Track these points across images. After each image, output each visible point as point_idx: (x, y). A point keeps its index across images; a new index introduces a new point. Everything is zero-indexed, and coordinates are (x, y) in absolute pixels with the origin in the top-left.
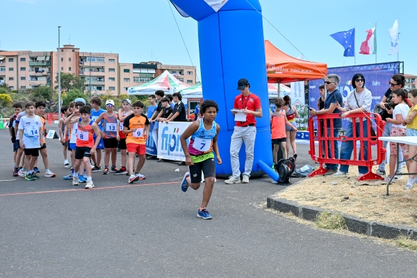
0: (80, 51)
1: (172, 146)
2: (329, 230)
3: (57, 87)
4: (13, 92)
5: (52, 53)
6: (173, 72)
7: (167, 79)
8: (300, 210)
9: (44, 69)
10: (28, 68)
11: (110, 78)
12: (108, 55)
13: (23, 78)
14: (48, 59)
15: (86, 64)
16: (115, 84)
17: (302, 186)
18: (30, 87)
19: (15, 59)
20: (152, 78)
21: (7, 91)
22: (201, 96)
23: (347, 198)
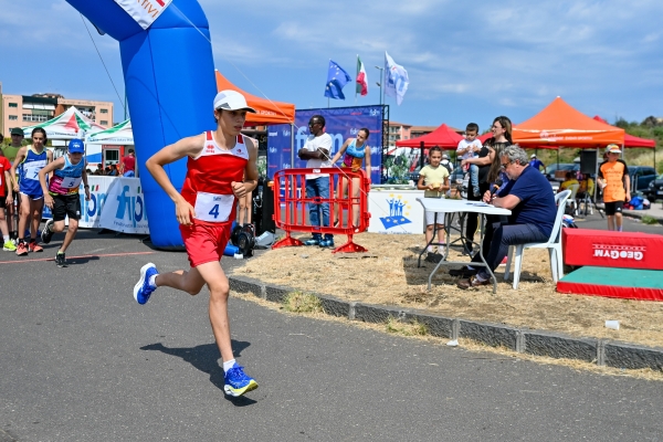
1: (92, 209)
7: (74, 118)
8: (263, 289)
17: (264, 260)
22: (132, 143)
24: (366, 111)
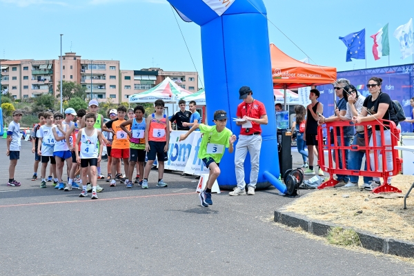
0: (81, 58)
1: (174, 156)
2: (341, 247)
3: (59, 96)
4: (17, 101)
5: (53, 61)
6: (174, 78)
7: (169, 86)
8: (310, 225)
9: (47, 78)
10: (31, 77)
11: (111, 86)
12: (108, 62)
13: (26, 87)
14: (50, 67)
15: (88, 71)
16: (116, 92)
17: (311, 199)
18: (33, 96)
19: (18, 68)
20: (154, 86)
21: (10, 100)
22: (205, 103)
23: (361, 212)
24: (399, 69)
